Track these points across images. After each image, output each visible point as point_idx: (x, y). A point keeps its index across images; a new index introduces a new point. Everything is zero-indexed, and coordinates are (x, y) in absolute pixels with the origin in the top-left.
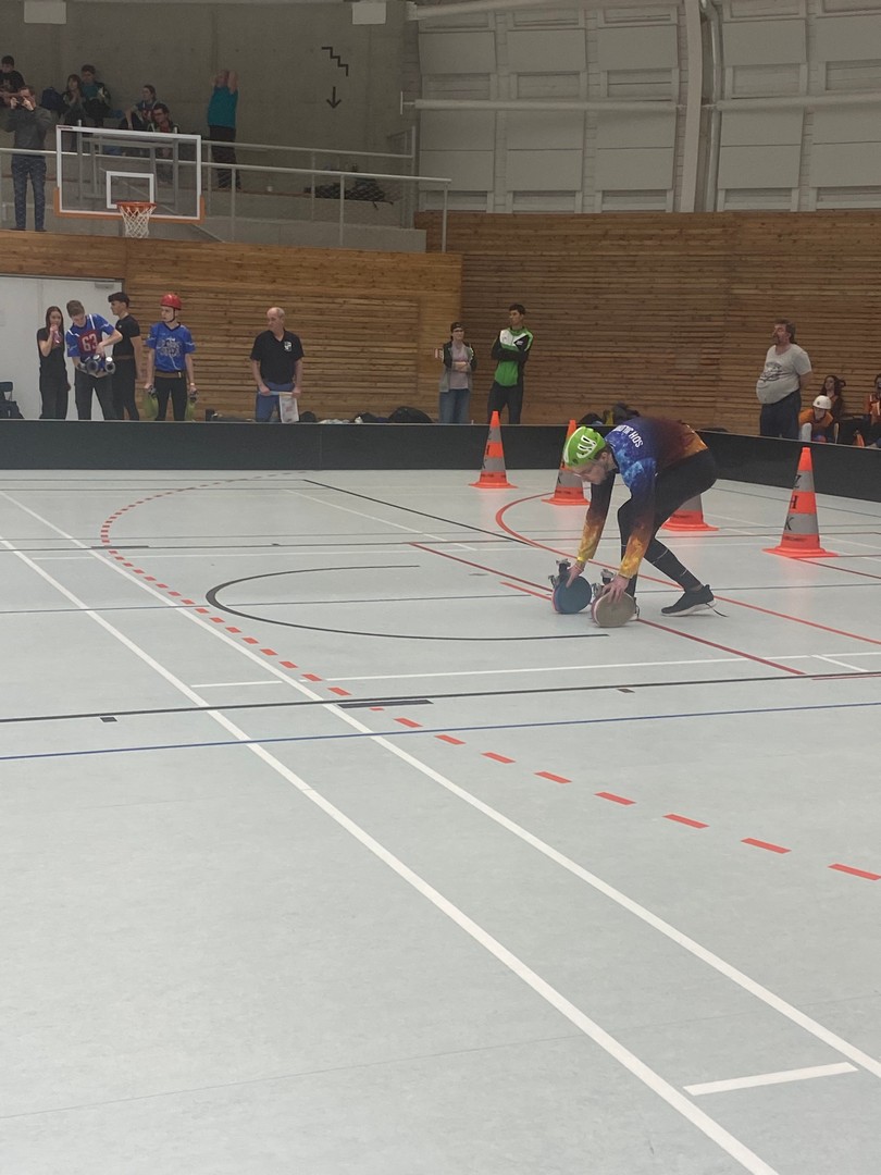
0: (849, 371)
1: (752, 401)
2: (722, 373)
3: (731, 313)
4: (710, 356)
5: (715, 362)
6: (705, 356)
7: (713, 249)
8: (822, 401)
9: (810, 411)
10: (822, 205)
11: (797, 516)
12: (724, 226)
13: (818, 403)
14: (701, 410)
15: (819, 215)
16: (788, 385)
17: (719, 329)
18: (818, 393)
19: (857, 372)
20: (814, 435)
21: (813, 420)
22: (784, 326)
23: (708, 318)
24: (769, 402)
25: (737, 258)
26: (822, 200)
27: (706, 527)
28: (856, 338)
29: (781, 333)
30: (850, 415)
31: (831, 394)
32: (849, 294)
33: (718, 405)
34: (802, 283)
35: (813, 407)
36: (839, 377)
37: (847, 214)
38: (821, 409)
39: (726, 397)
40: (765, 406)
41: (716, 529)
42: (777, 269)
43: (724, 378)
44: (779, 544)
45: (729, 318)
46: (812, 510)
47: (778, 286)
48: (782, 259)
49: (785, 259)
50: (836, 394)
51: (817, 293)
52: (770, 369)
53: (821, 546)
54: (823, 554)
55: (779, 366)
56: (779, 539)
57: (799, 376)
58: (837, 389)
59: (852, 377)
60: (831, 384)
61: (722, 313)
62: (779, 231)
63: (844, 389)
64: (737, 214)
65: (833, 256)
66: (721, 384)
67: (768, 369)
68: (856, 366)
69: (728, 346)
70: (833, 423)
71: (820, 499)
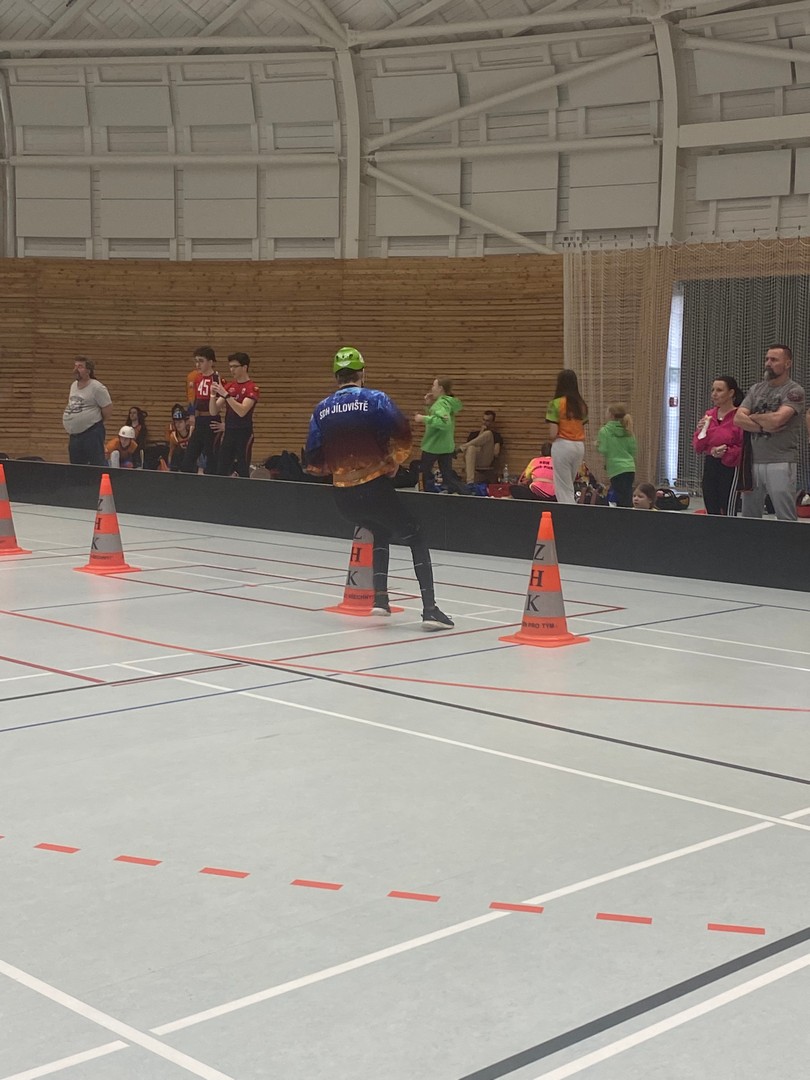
0: (150, 403)
1: (59, 431)
2: (34, 405)
3: (39, 351)
4: (23, 390)
5: (28, 396)
6: (18, 390)
7: (16, 291)
8: (127, 431)
9: (117, 439)
10: (113, 254)
11: (102, 536)
12: (25, 271)
13: (124, 433)
14: (17, 440)
15: (112, 263)
16: (91, 416)
17: (29, 366)
18: (122, 423)
19: (156, 403)
20: (122, 461)
21: (119, 447)
22: (83, 364)
23: (18, 355)
24: (76, 432)
25: (40, 300)
26: (114, 250)
27: (21, 551)
28: (154, 373)
29: (81, 370)
30: (153, 442)
31: (135, 424)
32: (145, 334)
33: (33, 435)
34: (101, 324)
35: (120, 437)
36: (142, 409)
37: (136, 263)
38: (126, 439)
39: (40, 428)
40: (72, 435)
41: (30, 552)
42: (78, 311)
43: (37, 410)
44: (88, 563)
45: (37, 355)
46: (115, 530)
47: (80, 326)
48: (81, 302)
49: (85, 302)
50: (140, 423)
51: (116, 333)
52: (73, 402)
53: (126, 562)
54: (128, 569)
55: (81, 400)
56: (88, 558)
57: (101, 408)
58: (140, 419)
59: (152, 409)
60: (135, 415)
61: (30, 350)
62: (76, 277)
63: (147, 419)
64: (37, 260)
65: (128, 301)
66: (34, 416)
67: (71, 403)
68: (155, 398)
69: (39, 381)
70: (137, 451)
71: (122, 518)
